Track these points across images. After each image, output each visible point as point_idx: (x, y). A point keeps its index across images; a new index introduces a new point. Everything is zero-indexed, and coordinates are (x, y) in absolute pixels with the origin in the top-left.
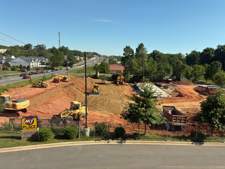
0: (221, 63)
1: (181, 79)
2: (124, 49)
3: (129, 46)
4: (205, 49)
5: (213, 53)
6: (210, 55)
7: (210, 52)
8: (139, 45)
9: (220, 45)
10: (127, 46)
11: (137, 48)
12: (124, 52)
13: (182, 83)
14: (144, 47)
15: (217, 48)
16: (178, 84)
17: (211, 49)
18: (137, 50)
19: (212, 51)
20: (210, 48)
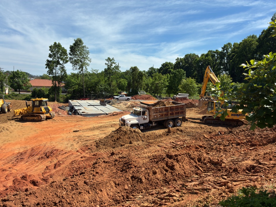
0: (185, 71)
1: (139, 93)
2: (50, 47)
3: (59, 43)
4: (163, 64)
5: (172, 68)
6: (169, 69)
7: (169, 67)
8: (75, 40)
9: (179, 58)
10: (55, 43)
11: (72, 45)
12: (50, 52)
13: (140, 97)
14: (83, 45)
15: (176, 62)
16: (135, 99)
17: (170, 63)
18: (72, 48)
19: (171, 66)
20: (168, 62)
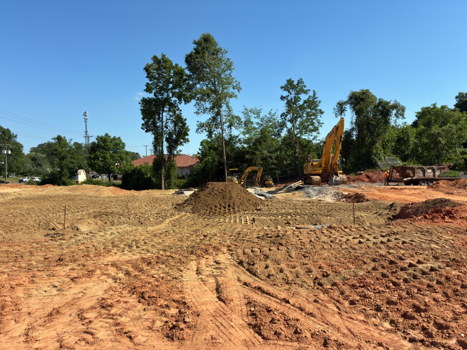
9: (463, 94)
10: (155, 58)
11: (190, 53)
15: (456, 103)
16: (367, 180)
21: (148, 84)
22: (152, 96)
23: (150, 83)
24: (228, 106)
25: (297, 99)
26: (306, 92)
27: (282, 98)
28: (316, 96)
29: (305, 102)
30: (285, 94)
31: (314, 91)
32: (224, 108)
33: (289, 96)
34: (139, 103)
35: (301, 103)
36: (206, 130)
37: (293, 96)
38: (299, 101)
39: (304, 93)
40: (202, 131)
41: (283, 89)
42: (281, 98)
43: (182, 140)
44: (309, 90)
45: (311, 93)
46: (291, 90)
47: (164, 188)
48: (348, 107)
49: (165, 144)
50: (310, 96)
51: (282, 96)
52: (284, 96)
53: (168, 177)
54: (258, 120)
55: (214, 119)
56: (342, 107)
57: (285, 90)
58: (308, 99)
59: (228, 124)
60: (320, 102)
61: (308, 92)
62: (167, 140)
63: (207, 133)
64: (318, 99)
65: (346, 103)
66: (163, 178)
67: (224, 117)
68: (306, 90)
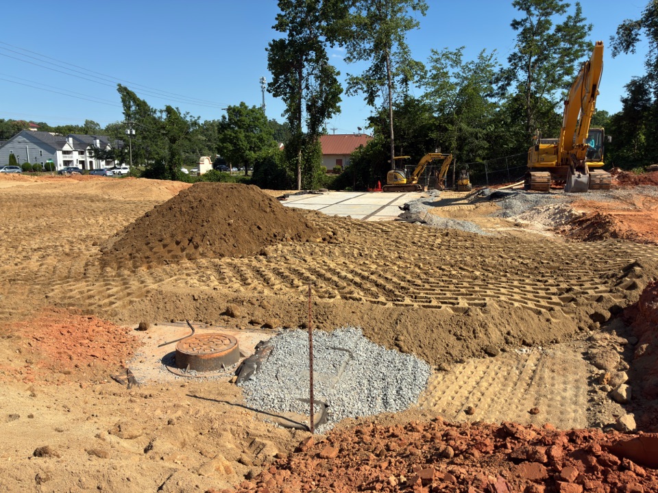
21: (279, 15)
22: (284, 36)
23: (283, 13)
24: (401, 44)
25: (543, 25)
26: (561, 9)
27: (515, 24)
28: (582, 16)
29: (559, 29)
30: (521, 15)
31: (578, 4)
32: (395, 48)
33: (527, 19)
34: (266, 50)
35: (551, 31)
36: (362, 89)
37: (535, 20)
38: (548, 29)
39: (558, 11)
40: (356, 91)
41: (518, 7)
42: (512, 25)
43: (331, 110)
44: (568, 5)
45: (571, 11)
46: (532, 9)
47: (302, 187)
48: (643, 34)
49: (305, 115)
50: (570, 17)
51: (515, 21)
52: (519, 20)
53: (308, 169)
54: (457, 70)
55: (377, 68)
56: (629, 35)
57: (521, 8)
58: (566, 24)
59: (402, 76)
60: (590, 29)
61: (566, 9)
62: (309, 108)
63: (366, 95)
64: (586, 23)
65: (639, 24)
66: (300, 170)
67: (394, 64)
68: (563, 6)
